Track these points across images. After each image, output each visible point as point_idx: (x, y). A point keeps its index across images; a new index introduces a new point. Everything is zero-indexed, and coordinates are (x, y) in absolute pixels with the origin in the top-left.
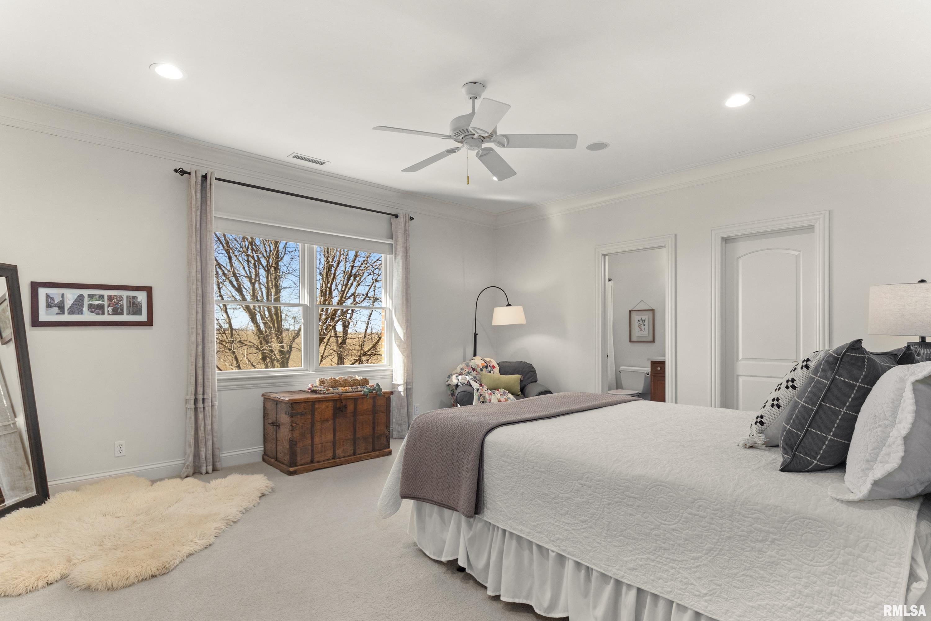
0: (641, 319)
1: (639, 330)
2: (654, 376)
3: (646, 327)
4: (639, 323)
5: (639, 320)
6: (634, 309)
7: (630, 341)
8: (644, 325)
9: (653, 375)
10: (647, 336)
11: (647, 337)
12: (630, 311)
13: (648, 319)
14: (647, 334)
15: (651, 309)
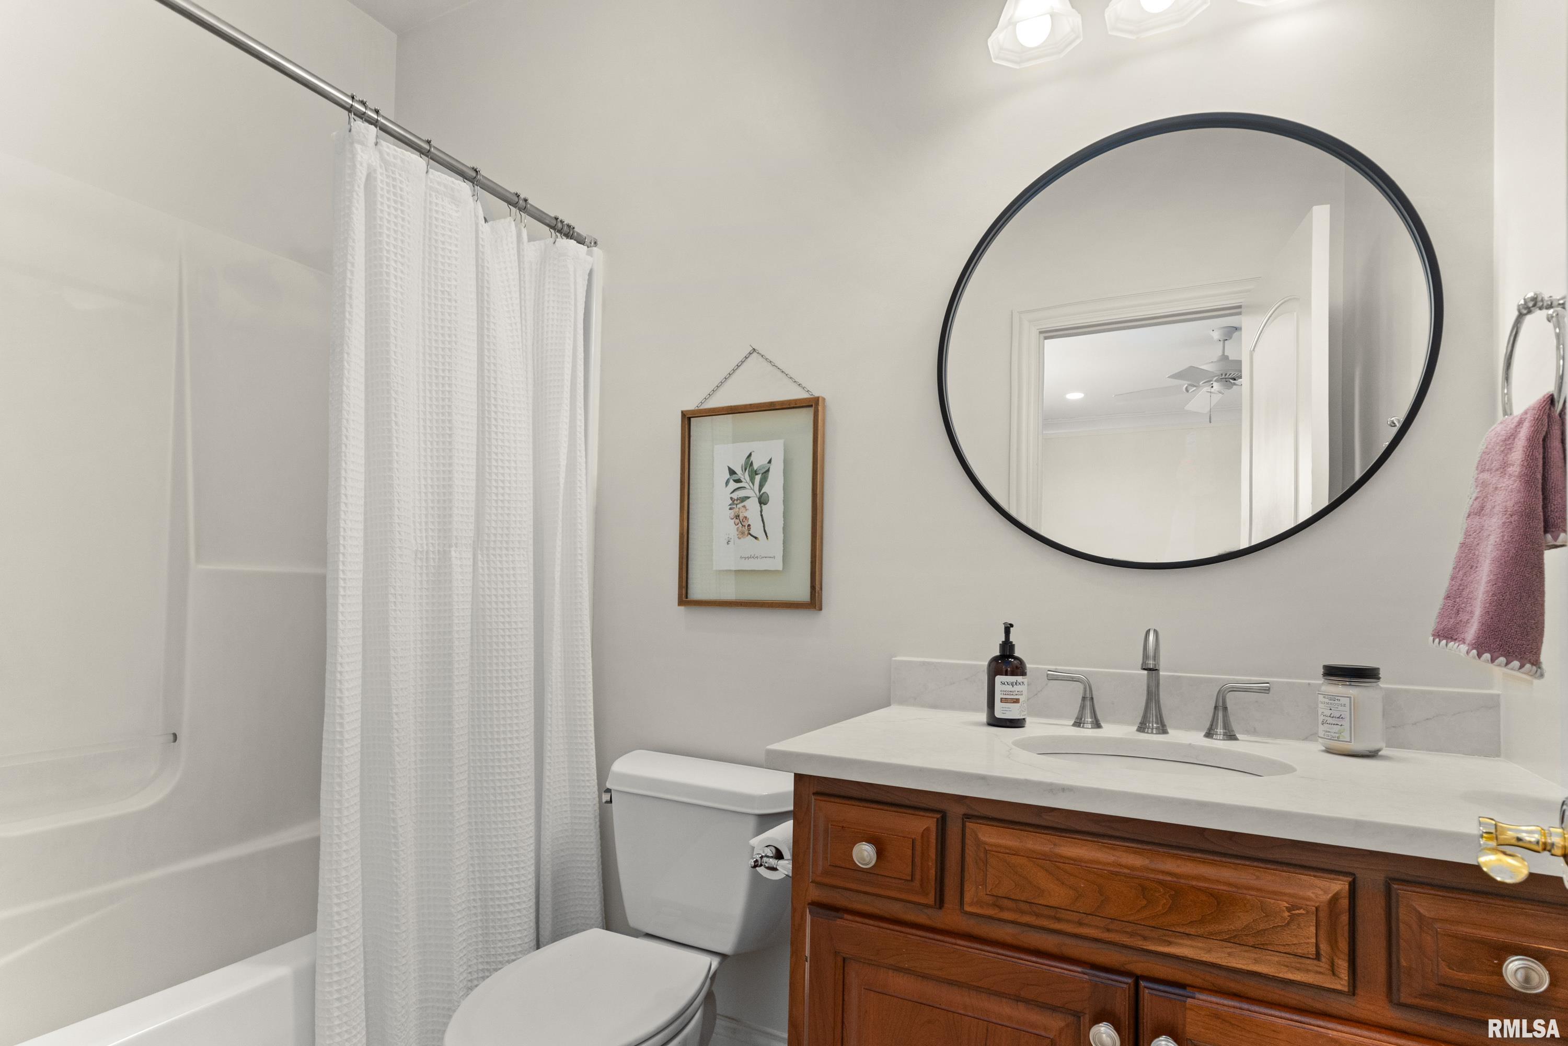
0: (748, 464)
1: (731, 528)
2: (818, 906)
3: (774, 509)
4: (732, 485)
5: (732, 472)
6: (716, 402)
7: (684, 599)
8: (763, 501)
9: (814, 893)
10: (780, 568)
11: (777, 571)
12: (687, 418)
13: (787, 463)
14: (780, 555)
15: (797, 394)
